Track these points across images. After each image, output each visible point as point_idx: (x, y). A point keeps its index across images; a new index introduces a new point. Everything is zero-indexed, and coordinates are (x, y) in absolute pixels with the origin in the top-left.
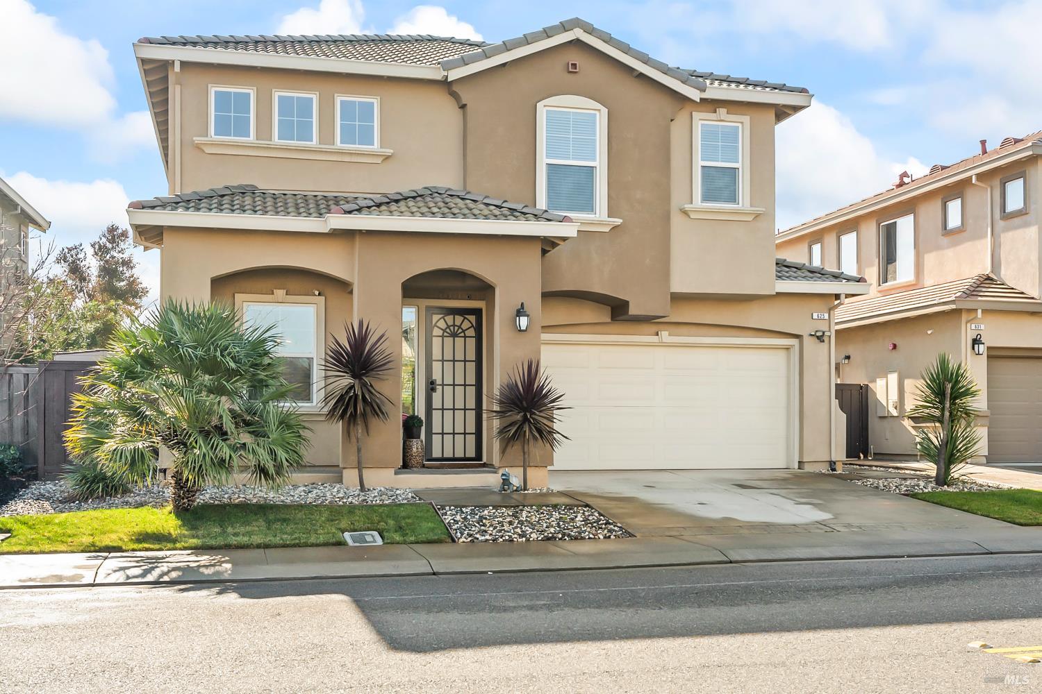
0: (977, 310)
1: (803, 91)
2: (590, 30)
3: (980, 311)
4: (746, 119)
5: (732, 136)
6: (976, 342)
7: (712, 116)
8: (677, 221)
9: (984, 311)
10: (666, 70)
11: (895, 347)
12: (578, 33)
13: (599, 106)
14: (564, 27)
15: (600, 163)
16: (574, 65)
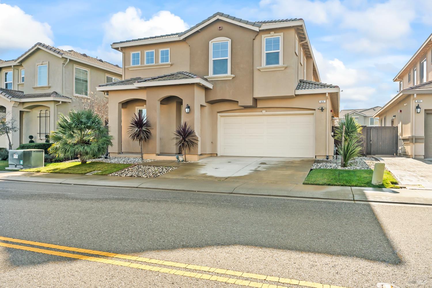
0: (414, 94)
1: (301, 19)
2: (222, 15)
3: (415, 95)
4: (282, 34)
5: (277, 41)
6: (418, 107)
7: (269, 35)
8: (256, 73)
9: (417, 95)
10: (247, 23)
11: (401, 111)
12: (218, 17)
13: (228, 39)
14: (214, 16)
15: (229, 58)
16: (220, 27)
